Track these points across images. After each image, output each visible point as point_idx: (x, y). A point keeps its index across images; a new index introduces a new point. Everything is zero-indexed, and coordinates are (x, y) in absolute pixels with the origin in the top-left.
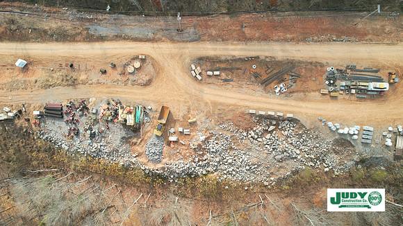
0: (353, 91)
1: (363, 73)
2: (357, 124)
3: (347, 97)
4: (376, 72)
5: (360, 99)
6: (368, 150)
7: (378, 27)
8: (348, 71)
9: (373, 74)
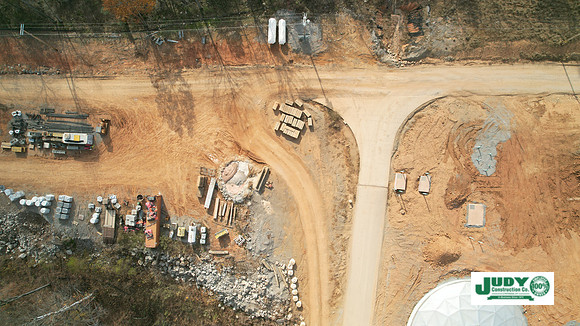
0: (47, 145)
1: (66, 120)
2: (52, 191)
3: (41, 154)
4: (84, 117)
5: (59, 157)
6: (68, 229)
7: (91, 53)
8: (44, 116)
9: (80, 121)
